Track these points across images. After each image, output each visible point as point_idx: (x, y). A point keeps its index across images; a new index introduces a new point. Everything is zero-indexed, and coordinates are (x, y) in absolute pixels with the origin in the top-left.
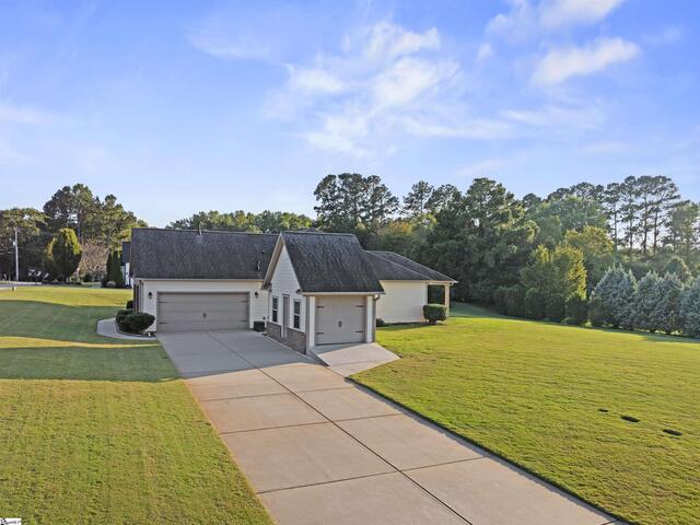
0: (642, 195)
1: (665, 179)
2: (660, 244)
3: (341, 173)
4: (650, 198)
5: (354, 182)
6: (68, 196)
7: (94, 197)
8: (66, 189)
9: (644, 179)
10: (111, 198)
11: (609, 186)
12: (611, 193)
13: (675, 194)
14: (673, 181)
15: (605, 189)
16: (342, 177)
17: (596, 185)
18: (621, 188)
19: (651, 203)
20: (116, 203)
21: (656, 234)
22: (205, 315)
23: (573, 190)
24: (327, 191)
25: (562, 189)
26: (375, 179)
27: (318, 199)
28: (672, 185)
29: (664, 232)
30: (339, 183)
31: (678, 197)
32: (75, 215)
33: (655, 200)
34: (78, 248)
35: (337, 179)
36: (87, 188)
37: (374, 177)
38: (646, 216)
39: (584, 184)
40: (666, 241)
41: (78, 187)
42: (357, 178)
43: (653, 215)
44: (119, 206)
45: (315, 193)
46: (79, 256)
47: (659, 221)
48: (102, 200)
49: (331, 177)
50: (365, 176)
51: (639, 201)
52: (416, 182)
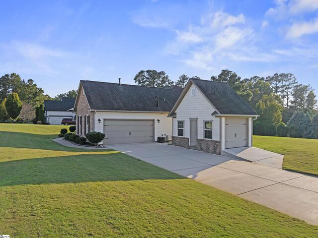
0: (281, 82)
1: (291, 75)
2: (290, 104)
3: (147, 70)
4: (284, 83)
5: (153, 74)
6: (8, 79)
7: (22, 80)
8: (7, 75)
9: (282, 75)
10: (31, 81)
11: (267, 78)
12: (268, 81)
13: (296, 81)
14: (295, 76)
15: (265, 79)
16: (147, 72)
17: (261, 77)
18: (272, 79)
19: (285, 86)
20: (34, 83)
21: (288, 99)
22: (130, 133)
23: (251, 80)
24: (140, 78)
25: (246, 79)
26: (163, 73)
27: (136, 82)
28: (294, 78)
29: (292, 98)
30: (146, 75)
31: (297, 83)
32: (11, 89)
33: (287, 84)
34: (20, 103)
35: (145, 73)
36: (18, 75)
37: (163, 72)
38: (283, 91)
39: (256, 77)
40: (292, 102)
41: (13, 75)
42: (154, 72)
43: (286, 90)
44: (35, 85)
45: (134, 79)
46: (21, 108)
47: (289, 93)
48: (26, 82)
49: (143, 72)
50: (158, 71)
51: (280, 85)
52: (182, 75)
